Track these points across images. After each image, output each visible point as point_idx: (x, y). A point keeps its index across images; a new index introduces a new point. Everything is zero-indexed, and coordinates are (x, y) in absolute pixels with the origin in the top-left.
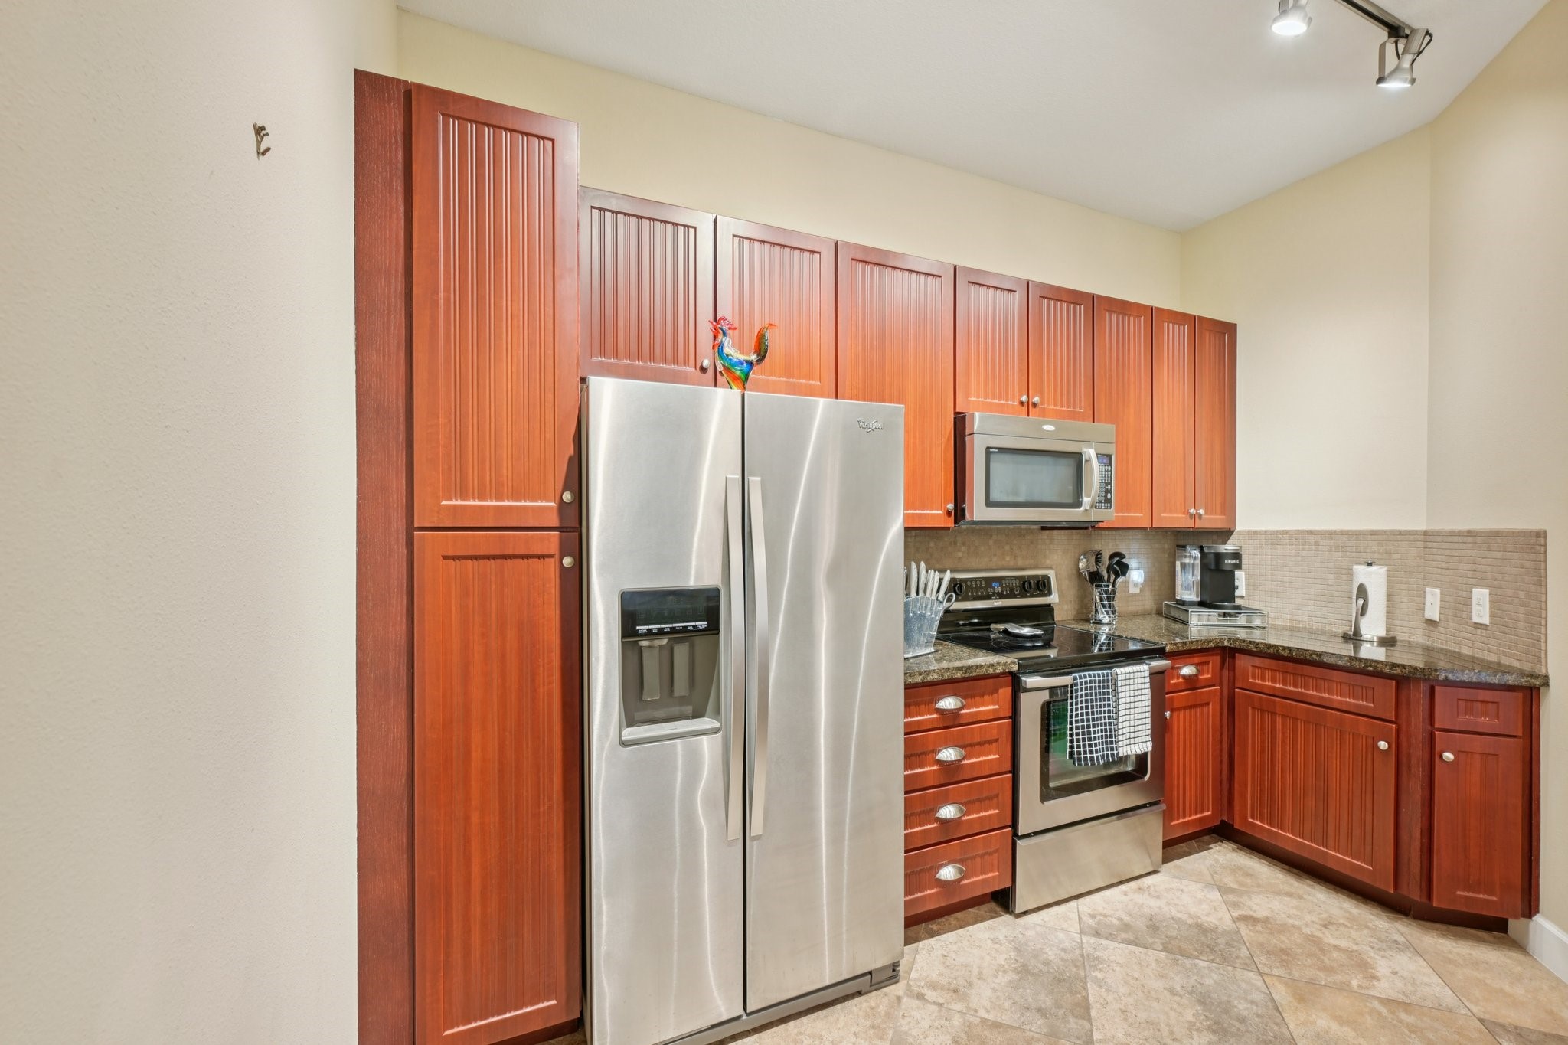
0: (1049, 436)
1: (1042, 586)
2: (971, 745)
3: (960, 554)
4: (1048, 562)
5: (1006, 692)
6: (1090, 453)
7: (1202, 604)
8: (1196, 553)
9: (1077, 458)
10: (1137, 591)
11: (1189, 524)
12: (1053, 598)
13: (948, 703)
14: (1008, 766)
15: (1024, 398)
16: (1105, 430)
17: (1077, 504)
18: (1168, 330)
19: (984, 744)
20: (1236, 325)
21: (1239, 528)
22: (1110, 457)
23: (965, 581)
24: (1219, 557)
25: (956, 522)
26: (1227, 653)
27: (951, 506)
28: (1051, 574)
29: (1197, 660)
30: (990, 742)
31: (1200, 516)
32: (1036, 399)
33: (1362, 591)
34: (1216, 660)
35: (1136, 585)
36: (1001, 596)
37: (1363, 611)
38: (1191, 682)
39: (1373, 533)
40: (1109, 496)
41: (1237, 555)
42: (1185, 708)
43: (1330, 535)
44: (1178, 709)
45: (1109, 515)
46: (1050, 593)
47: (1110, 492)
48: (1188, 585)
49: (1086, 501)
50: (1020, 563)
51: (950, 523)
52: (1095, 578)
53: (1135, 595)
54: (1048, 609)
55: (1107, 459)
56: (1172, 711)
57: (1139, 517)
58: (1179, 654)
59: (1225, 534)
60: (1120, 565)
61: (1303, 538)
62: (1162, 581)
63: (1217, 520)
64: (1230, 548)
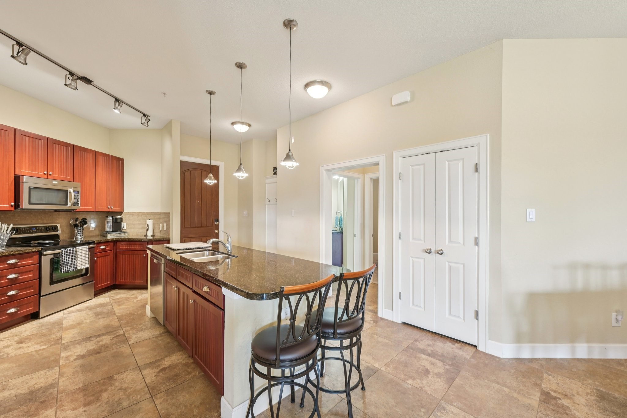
0: (55, 185)
1: (55, 229)
2: (22, 273)
3: (17, 219)
4: (57, 222)
5: (36, 257)
6: (71, 190)
7: (112, 232)
8: (111, 218)
9: (66, 192)
10: (94, 229)
11: (108, 210)
12: (59, 232)
13: (12, 261)
14: (37, 277)
15: (46, 172)
16: (78, 184)
17: (67, 205)
18: (100, 159)
19: (27, 272)
20: (124, 159)
21: (125, 211)
22: (78, 192)
23: (20, 228)
24: (116, 219)
25: (15, 209)
26: (115, 242)
27: (13, 204)
28: (59, 225)
29: (105, 244)
30: (30, 271)
31: (112, 208)
32: (50, 173)
33: (148, 226)
34: (112, 244)
35: (93, 228)
36: (36, 232)
37: (148, 230)
38: (103, 252)
39: (152, 213)
40: (78, 202)
41: (121, 218)
42: (102, 257)
43: (144, 213)
44: (100, 257)
45: (79, 207)
46: (58, 231)
47: (79, 201)
48: (109, 227)
49: (70, 204)
50: (45, 222)
51: (13, 209)
52: (76, 226)
53: (92, 231)
54: (57, 236)
56: (97, 258)
57: (91, 208)
58: (100, 243)
59: (121, 213)
60: (84, 222)
61: (139, 214)
62: (101, 226)
63: (117, 209)
64: (119, 217)
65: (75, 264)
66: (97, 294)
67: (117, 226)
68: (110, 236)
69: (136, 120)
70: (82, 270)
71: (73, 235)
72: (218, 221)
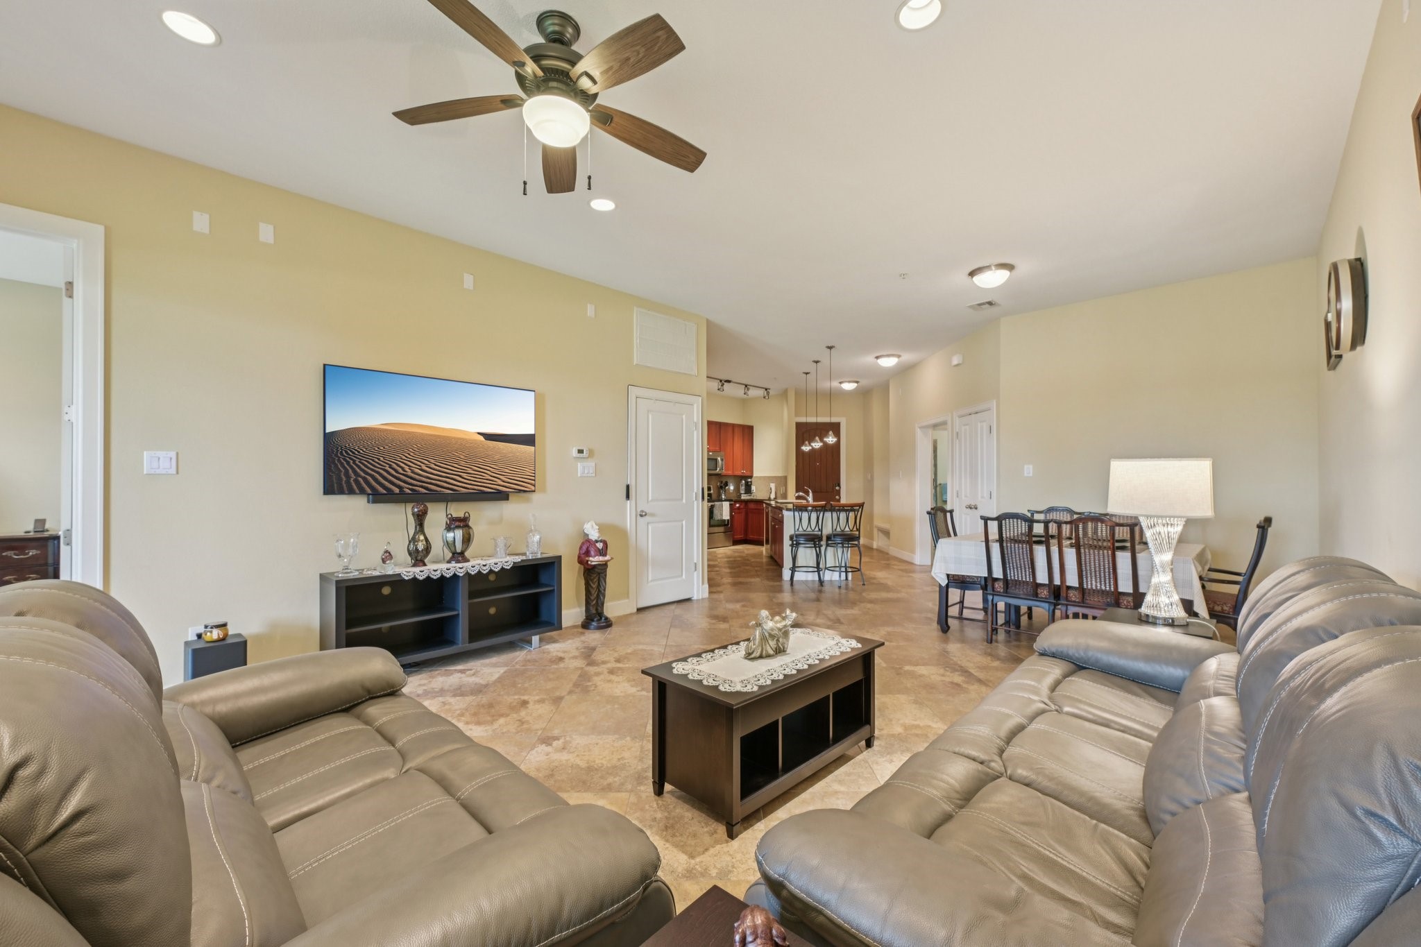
0: (711, 455)
1: (709, 489)
4: (711, 483)
6: (719, 459)
7: (745, 493)
8: (744, 481)
9: (716, 460)
11: (742, 474)
12: (712, 491)
16: (722, 453)
18: (736, 430)
20: (753, 427)
21: (754, 475)
24: (748, 482)
26: (746, 502)
28: (711, 486)
29: (740, 503)
31: (745, 473)
33: (771, 489)
34: (743, 505)
35: (732, 488)
37: (771, 493)
38: (739, 508)
39: (774, 476)
40: (723, 468)
41: (751, 482)
43: (769, 477)
44: (737, 512)
45: (724, 472)
48: (742, 489)
49: (718, 469)
52: (721, 487)
53: (732, 491)
54: (711, 494)
55: (722, 460)
56: (735, 513)
57: (730, 473)
58: (736, 502)
59: (751, 477)
60: (726, 484)
61: (765, 478)
62: (737, 489)
63: (748, 474)
64: (750, 480)
65: (722, 515)
66: (736, 543)
67: (748, 490)
68: (744, 497)
69: (761, 392)
70: (725, 520)
71: (720, 495)
72: (839, 485)
